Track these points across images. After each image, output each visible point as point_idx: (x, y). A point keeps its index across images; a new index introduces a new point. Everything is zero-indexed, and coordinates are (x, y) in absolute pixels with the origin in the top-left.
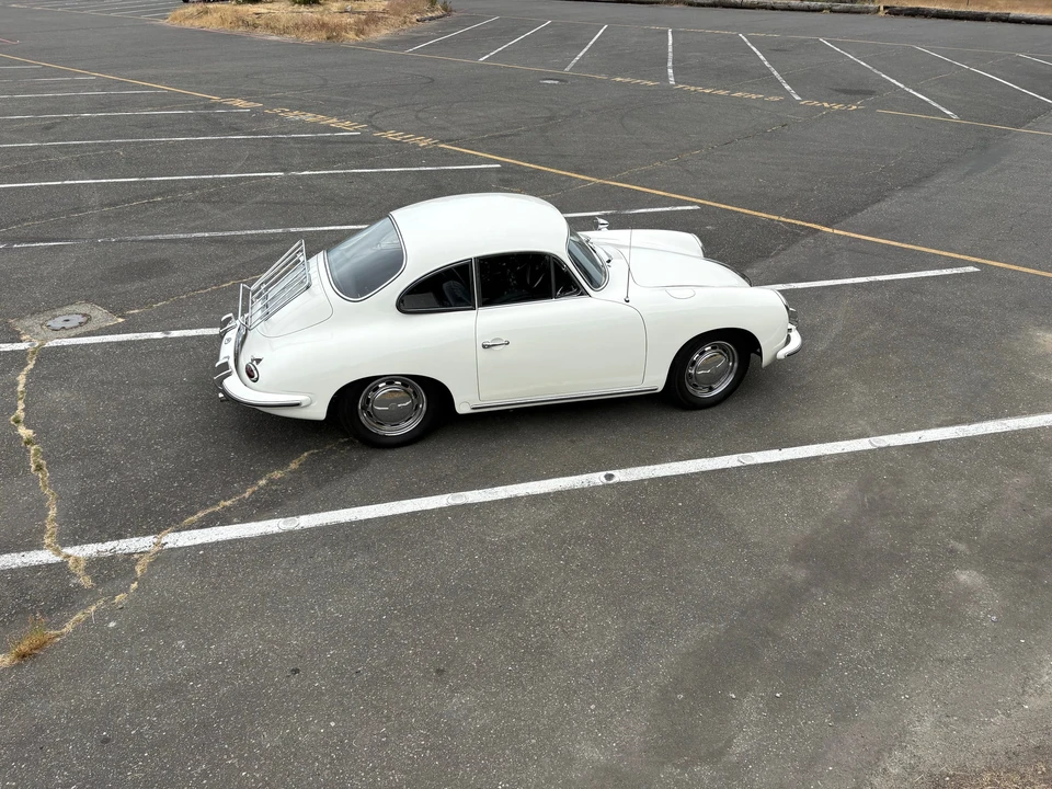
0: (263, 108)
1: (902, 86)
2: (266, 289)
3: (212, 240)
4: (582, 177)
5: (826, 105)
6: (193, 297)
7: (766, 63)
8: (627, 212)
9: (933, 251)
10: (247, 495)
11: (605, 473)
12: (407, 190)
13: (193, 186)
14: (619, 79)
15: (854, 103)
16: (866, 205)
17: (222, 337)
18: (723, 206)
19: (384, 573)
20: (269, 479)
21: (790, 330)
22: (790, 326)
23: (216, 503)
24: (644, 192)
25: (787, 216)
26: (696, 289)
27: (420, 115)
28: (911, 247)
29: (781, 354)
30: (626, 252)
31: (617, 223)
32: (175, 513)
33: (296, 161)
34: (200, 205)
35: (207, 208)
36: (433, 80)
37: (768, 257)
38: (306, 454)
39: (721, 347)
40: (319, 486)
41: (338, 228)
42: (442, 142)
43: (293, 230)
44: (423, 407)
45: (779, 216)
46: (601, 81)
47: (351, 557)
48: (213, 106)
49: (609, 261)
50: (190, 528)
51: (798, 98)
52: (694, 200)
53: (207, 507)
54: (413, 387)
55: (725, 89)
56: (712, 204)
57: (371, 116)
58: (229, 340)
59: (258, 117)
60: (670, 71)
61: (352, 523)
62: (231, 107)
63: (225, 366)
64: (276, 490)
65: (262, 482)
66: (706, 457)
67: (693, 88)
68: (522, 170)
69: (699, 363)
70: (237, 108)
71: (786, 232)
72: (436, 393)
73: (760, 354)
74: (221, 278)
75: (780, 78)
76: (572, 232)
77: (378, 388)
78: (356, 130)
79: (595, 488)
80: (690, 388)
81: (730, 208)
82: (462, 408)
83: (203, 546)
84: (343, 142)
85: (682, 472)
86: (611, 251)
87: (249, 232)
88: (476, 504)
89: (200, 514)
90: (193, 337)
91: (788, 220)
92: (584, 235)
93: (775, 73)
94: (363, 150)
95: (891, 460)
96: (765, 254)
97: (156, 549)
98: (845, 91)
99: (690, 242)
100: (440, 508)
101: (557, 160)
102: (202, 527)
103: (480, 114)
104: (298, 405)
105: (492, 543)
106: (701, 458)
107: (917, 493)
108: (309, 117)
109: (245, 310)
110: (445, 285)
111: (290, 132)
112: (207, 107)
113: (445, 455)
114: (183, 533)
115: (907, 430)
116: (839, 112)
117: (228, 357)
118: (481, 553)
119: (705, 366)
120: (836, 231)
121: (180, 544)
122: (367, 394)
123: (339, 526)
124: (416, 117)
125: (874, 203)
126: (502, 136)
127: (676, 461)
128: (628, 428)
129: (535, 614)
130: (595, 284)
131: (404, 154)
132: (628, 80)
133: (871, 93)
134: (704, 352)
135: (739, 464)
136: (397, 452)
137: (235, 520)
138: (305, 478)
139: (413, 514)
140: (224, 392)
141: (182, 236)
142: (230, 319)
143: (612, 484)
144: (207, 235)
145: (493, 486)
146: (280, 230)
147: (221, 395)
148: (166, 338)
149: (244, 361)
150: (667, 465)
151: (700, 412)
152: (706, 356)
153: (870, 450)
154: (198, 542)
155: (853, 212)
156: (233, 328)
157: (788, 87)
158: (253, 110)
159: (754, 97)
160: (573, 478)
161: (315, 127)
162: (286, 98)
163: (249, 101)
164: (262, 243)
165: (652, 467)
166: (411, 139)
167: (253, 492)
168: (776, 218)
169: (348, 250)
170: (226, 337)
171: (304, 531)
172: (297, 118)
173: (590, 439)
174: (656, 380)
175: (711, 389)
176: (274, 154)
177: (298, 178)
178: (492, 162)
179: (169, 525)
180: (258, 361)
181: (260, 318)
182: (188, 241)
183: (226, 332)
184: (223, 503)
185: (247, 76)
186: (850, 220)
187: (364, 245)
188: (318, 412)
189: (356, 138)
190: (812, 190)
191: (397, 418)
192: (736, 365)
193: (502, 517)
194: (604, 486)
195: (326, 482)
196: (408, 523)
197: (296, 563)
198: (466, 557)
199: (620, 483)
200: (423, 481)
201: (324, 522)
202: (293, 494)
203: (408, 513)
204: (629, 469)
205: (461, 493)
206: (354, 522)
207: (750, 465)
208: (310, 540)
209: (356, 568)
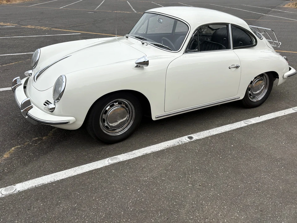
19: (83, 211)
27: (40, 21)
36: (43, 13)
38: (13, 149)
40: (25, 165)
42: (53, 28)
47: (57, 204)
57: (19, 22)
60: (133, 10)
61: (52, 183)
66: (230, 124)
79: (186, 144)
88: (126, 161)
100: (106, 167)
105: (145, 181)
118: (140, 188)
123: (44, 186)
127: (218, 127)
138: (15, 162)
139: (91, 172)
143: (193, 141)
145: (132, 150)
160: (172, 141)
171: (20, 193)
193: (143, 166)
194: (190, 142)
195: (29, 162)
196: (89, 178)
197: (18, 216)
198: (133, 191)
199: (197, 140)
200: (89, 153)
201: (34, 185)
202: (9, 172)
203: (87, 172)
204: (197, 134)
205: (115, 157)
206: (54, 182)
207: (251, 124)
208: (25, 198)
209: (63, 211)
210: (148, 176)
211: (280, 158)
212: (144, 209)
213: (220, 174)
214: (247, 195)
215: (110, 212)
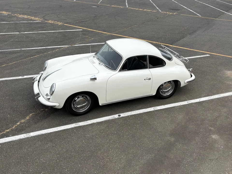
0: (12, 14)
1: (186, 8)
4: (105, 33)
5: (168, 13)
7: (152, 2)
9: (198, 51)
10: (14, 128)
11: (118, 114)
12: (56, 37)
14: (113, 6)
15: (175, 12)
16: (180, 39)
19: (57, 148)
20: (20, 122)
23: (4, 131)
24: (122, 37)
25: (160, 42)
27: (58, 16)
28: (193, 50)
33: (23, 29)
36: (61, 6)
38: (31, 114)
40: (36, 123)
42: (65, 23)
43: (23, 49)
46: (108, 6)
47: (47, 144)
51: (160, 11)
53: (1, 132)
55: (141, 9)
57: (44, 16)
59: (10, 17)
60: (127, 4)
61: (46, 134)
64: (23, 126)
65: (18, 123)
66: (145, 108)
67: (133, 8)
68: (89, 31)
70: (3, 14)
74: (1, 64)
75: (155, 6)
78: (40, 20)
79: (116, 119)
83: (1, 144)
84: (36, 24)
85: (139, 113)
87: (9, 50)
88: (82, 126)
93: (154, 5)
94: (42, 26)
95: (193, 107)
98: (173, 10)
100: (72, 128)
101: (98, 28)
103: (75, 16)
105: (88, 137)
107: (200, 115)
108: (26, 17)
111: (20, 21)
115: (196, 98)
116: (171, 15)
118: (85, 140)
120: (173, 46)
123: (42, 135)
124: (57, 16)
125: (182, 38)
126: (82, 22)
127: (137, 110)
129: (101, 156)
131: (54, 27)
132: (115, 6)
133: (179, 10)
135: (154, 110)
137: (10, 135)
138: (31, 121)
139: (64, 130)
143: (120, 118)
145: (87, 120)
146: (19, 49)
150: (135, 111)
153: (187, 104)
155: (177, 41)
157: (158, 8)
158: (8, 15)
159: (149, 11)
160: (109, 117)
161: (27, 19)
162: (18, 11)
163: (7, 12)
164: (13, 53)
165: (131, 112)
166: (56, 23)
167: (16, 127)
168: (158, 43)
171: (32, 137)
172: (22, 17)
176: (16, 27)
177: (23, 34)
178: (80, 29)
184: (6, 131)
185: (6, 5)
186: (177, 43)
189: (40, 23)
193: (90, 129)
194: (118, 118)
195: (37, 122)
196: (63, 133)
197: (30, 147)
198: (81, 141)
199: (122, 117)
200: (66, 120)
201: (38, 134)
202: (28, 127)
203: (63, 130)
204: (124, 113)
205: (78, 123)
206: (47, 134)
207: (157, 110)
208: (34, 140)
209: (49, 147)
210: (90, 135)
211: (160, 131)
212: (83, 149)
213: (125, 137)
214: (132, 148)
215: (68, 149)
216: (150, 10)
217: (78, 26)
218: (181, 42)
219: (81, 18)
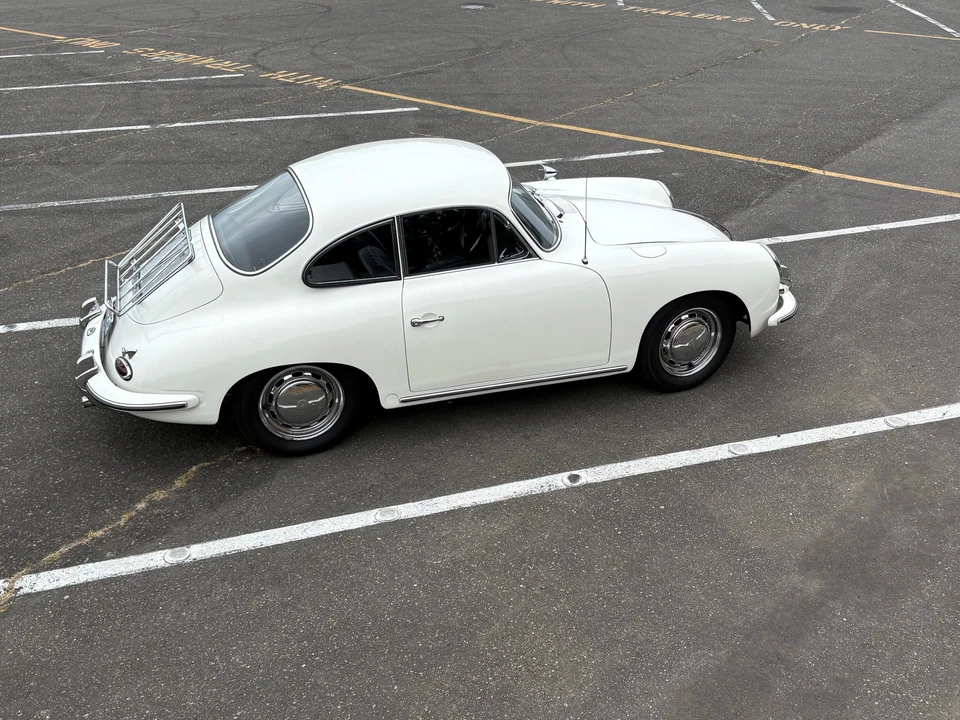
0: (120, 48)
1: (892, 1)
2: (138, 265)
3: (63, 210)
4: (519, 119)
5: (805, 25)
6: (42, 280)
8: (576, 159)
9: (943, 193)
10: (122, 523)
11: (569, 473)
12: (305, 140)
13: (36, 145)
14: (557, 2)
15: (837, 22)
16: (860, 142)
17: (84, 328)
18: (691, 148)
19: (299, 611)
20: (150, 501)
21: (782, 291)
22: (781, 287)
23: (83, 534)
24: (595, 135)
25: (768, 157)
26: (667, 246)
27: (317, 51)
28: (916, 188)
29: (773, 320)
30: (580, 204)
31: (565, 172)
32: (31, 549)
33: (166, 110)
34: (47, 169)
35: (55, 171)
36: (329, 9)
37: (748, 207)
38: (194, 468)
39: (701, 314)
40: (212, 507)
41: (222, 190)
42: (345, 82)
43: (165, 194)
44: (341, 401)
45: (759, 157)
47: (257, 593)
48: (59, 47)
49: (560, 216)
50: (51, 567)
51: (771, 18)
52: (655, 142)
53: (72, 540)
54: (326, 378)
55: (684, 10)
56: (677, 146)
57: (255, 54)
58: (92, 330)
59: (116, 60)
61: (257, 551)
62: (80, 48)
63: (90, 362)
64: (159, 515)
65: (141, 506)
66: (690, 449)
67: (645, 10)
68: (446, 114)
69: (676, 334)
70: (88, 48)
71: (769, 176)
72: (355, 384)
73: (748, 322)
74: (76, 256)
76: (515, 184)
77: (282, 381)
78: (239, 71)
79: (558, 493)
80: (666, 366)
81: (699, 150)
82: (389, 400)
83: (68, 589)
84: (223, 87)
85: (662, 468)
86: (563, 204)
87: (110, 199)
88: (412, 519)
89: (64, 549)
90: (45, 330)
91: (770, 162)
92: (528, 185)
94: (248, 95)
95: (912, 443)
96: (743, 204)
97: (8, 596)
98: (827, 10)
99: (654, 191)
100: (367, 528)
101: (489, 100)
102: (67, 565)
103: (390, 48)
104: (182, 406)
105: (434, 568)
106: (683, 450)
107: (946, 480)
108: (179, 58)
109: (113, 293)
110: (361, 253)
111: (157, 76)
112: (49, 49)
113: (369, 461)
114: (42, 574)
115: (929, 406)
116: (821, 33)
117: (93, 352)
118: (421, 580)
119: (682, 339)
120: (827, 173)
121: (38, 588)
122: (270, 389)
123: (240, 556)
124: (312, 53)
125: (869, 138)
126: (419, 73)
127: (655, 455)
128: (593, 418)
129: (492, 651)
130: (546, 245)
131: (299, 98)
132: (567, 2)
133: (857, 10)
134: (680, 321)
135: (730, 455)
136: (309, 461)
137: (108, 554)
138: (195, 498)
139: (334, 536)
140: (90, 395)
141: (25, 206)
142: (93, 304)
143: (578, 487)
144: (57, 204)
145: (432, 496)
146: (149, 196)
147: (85, 399)
148: (9, 333)
149: (113, 355)
150: (643, 460)
151: (678, 395)
152: (682, 328)
153: (886, 432)
154: (63, 583)
155: (846, 150)
156: (96, 315)
157: (758, 6)
158: (108, 51)
159: (719, 18)
160: (529, 482)
161: (188, 71)
162: (149, 35)
163: (102, 39)
164: (126, 211)
165: (625, 464)
166: (306, 80)
167: (131, 519)
168: (755, 160)
169: (238, 214)
170: (88, 327)
171: (196, 563)
172: (164, 59)
173: (548, 434)
174: (624, 356)
175: (691, 366)
176: (137, 103)
177: (169, 131)
178: (409, 105)
179: (24, 566)
180: (132, 354)
181: (132, 301)
182: (34, 212)
183: (87, 322)
184: (92, 534)
185: (98, 10)
186: (844, 159)
187: (257, 207)
188: (208, 413)
189: (239, 81)
190: (796, 126)
191: (307, 418)
192: (719, 335)
193: (444, 534)
194: (569, 490)
195: (221, 501)
196: (327, 547)
197: (188, 604)
198: (403, 585)
199: (587, 485)
200: (343, 494)
201: (222, 551)
202: (181, 519)
203: (326, 535)
204: (597, 468)
205: (392, 507)
206: (259, 550)
207: (743, 456)
208: (204, 574)
209: (265, 606)
210: (443, 558)
211: (755, 550)
212: (412, 620)
213: (597, 571)
214: (629, 621)
215: (348, 619)
216: (721, 14)
217: (404, 92)
218: (862, 153)
219: (414, 59)
